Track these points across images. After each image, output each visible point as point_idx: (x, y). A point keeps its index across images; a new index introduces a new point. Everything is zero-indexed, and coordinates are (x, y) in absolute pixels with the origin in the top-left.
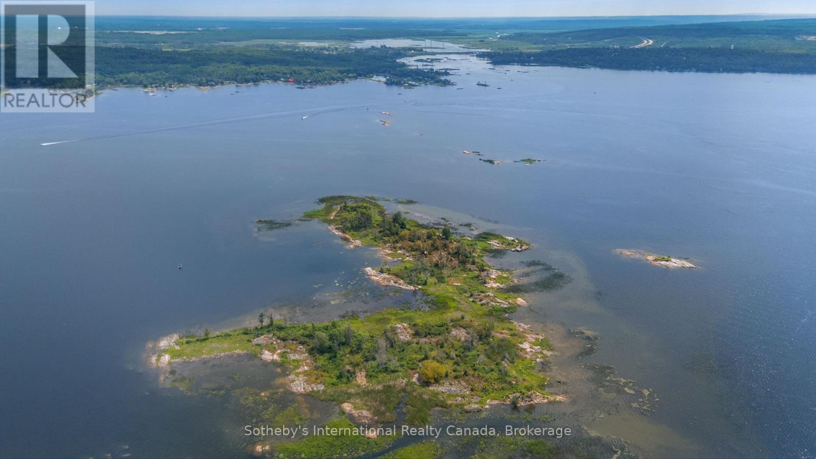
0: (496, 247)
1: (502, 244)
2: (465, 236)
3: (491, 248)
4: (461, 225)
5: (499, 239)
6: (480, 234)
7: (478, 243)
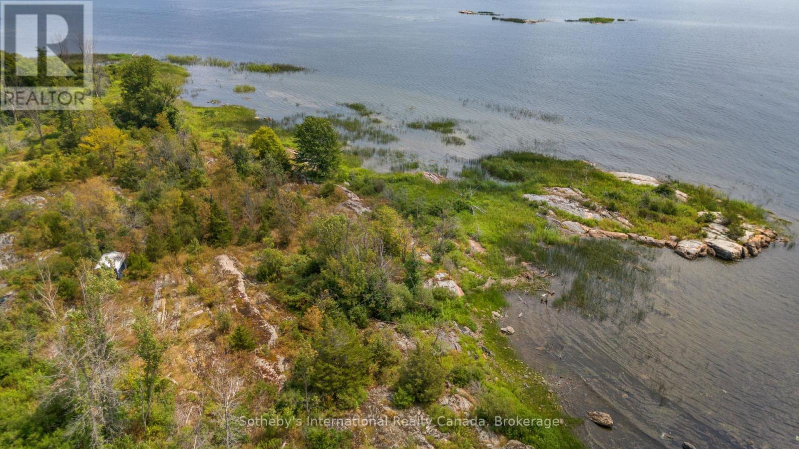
0: (579, 230)
1: (611, 209)
2: (415, 166)
3: (552, 233)
4: (414, 126)
5: (584, 184)
6: (489, 158)
7: (475, 205)
